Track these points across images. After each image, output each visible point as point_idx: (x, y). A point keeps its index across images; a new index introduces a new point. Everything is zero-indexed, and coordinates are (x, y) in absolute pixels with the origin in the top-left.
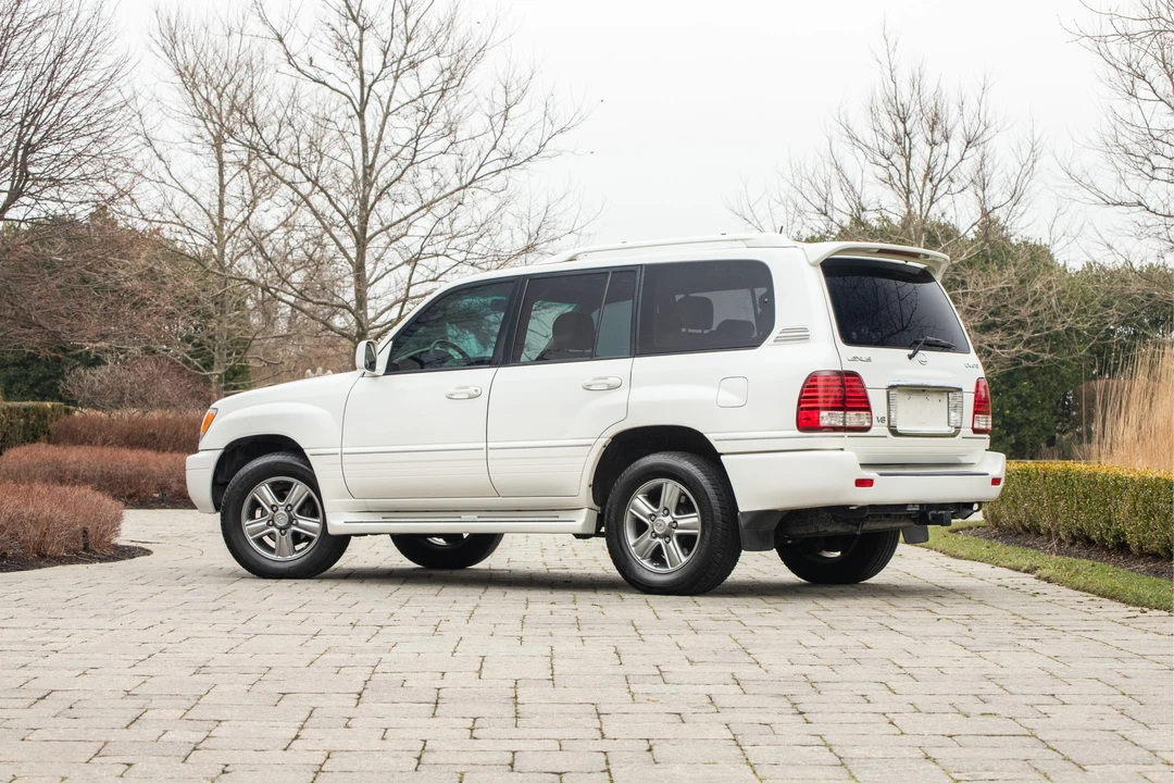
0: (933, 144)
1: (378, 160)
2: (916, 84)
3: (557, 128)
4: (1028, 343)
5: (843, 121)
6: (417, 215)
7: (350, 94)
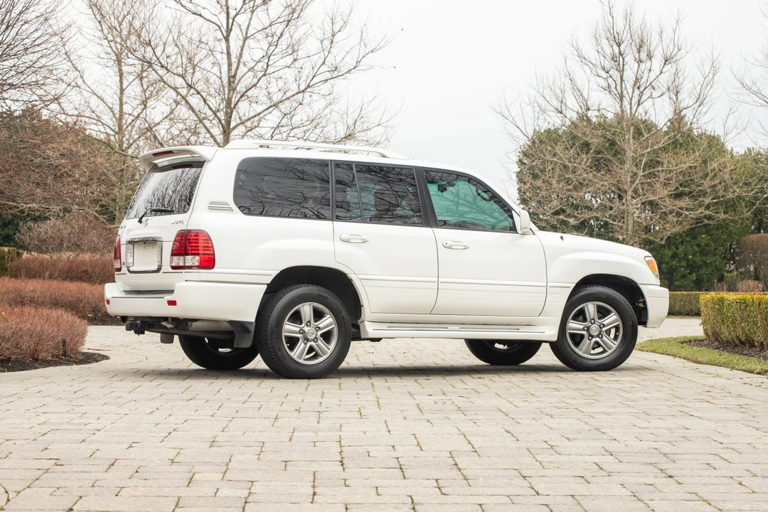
0: (640, 61)
1: (239, 71)
2: (628, 17)
3: (369, 49)
4: (708, 207)
5: (575, 45)
6: (266, 112)
7: (219, 23)
